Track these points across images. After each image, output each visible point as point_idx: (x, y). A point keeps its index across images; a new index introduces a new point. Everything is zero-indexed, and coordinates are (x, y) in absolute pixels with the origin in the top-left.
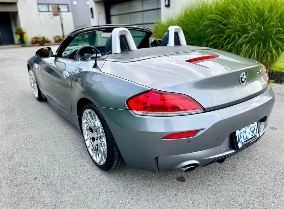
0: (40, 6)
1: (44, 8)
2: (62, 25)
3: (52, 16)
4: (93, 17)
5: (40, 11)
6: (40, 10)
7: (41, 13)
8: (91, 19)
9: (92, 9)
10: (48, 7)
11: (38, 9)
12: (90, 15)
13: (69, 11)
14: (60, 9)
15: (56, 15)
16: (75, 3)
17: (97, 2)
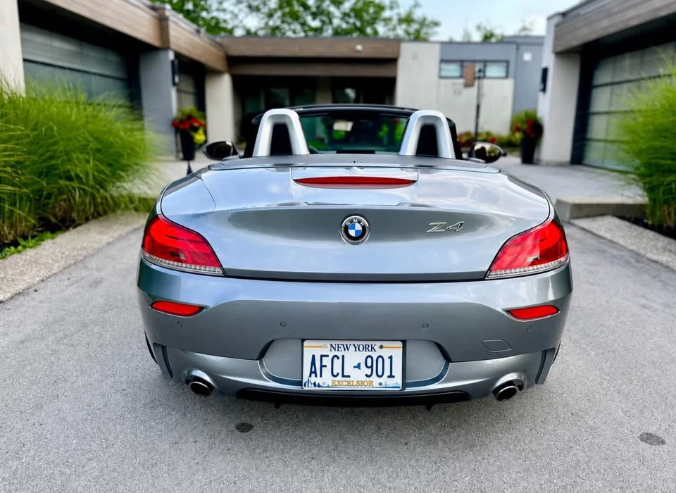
0: (444, 66)
1: (453, 70)
2: (478, 107)
3: (461, 87)
4: (544, 90)
5: (441, 77)
6: (443, 74)
7: (442, 81)
8: (541, 94)
9: (545, 71)
10: (462, 67)
11: (440, 70)
12: (540, 86)
13: (507, 77)
14: (480, 71)
15: (468, 85)
16: (527, 57)
17: (562, 54)
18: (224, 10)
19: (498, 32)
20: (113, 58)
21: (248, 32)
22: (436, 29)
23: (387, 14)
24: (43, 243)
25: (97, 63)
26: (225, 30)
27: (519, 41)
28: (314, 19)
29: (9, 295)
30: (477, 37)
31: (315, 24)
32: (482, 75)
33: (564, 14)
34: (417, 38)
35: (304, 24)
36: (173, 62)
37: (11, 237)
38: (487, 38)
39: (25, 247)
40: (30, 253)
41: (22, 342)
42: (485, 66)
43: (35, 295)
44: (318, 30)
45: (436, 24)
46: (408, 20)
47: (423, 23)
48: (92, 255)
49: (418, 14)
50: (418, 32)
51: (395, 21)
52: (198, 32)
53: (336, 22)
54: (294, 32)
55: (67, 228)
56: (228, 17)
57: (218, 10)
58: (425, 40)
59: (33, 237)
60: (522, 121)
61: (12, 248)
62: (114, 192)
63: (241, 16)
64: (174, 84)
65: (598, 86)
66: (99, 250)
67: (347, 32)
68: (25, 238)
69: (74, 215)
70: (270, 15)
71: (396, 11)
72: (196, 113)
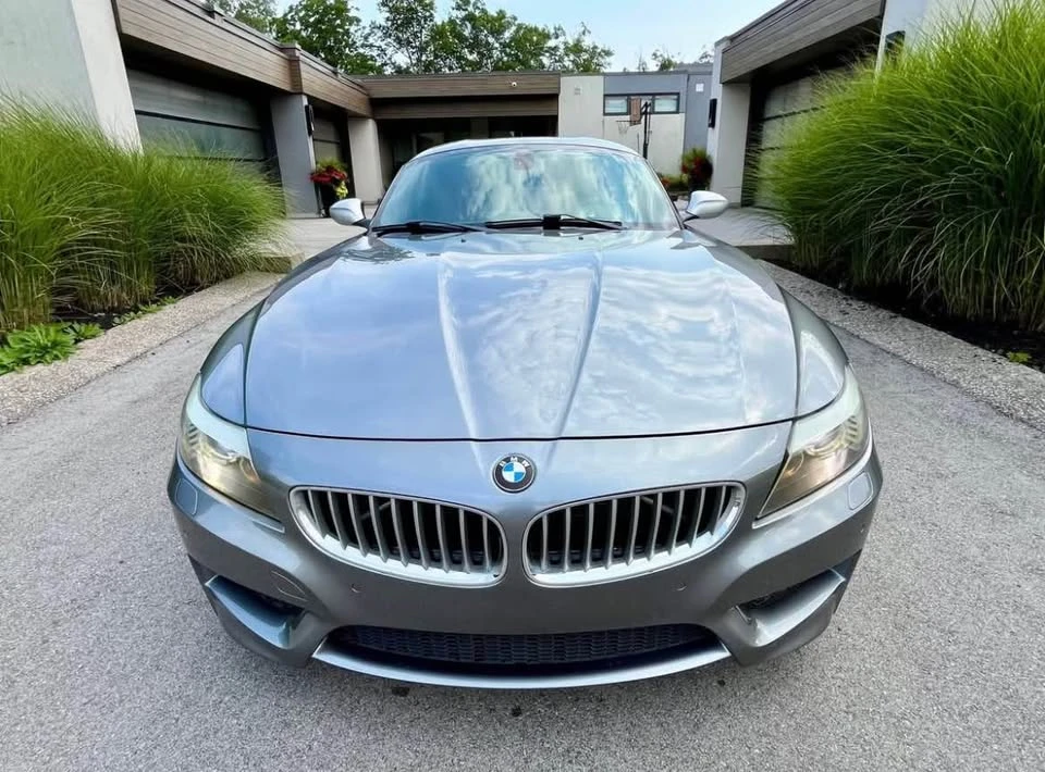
0: (609, 101)
1: (618, 105)
2: (645, 147)
3: (627, 124)
4: (712, 125)
5: (605, 114)
6: (608, 110)
7: (607, 118)
8: (710, 129)
9: (714, 103)
10: (628, 101)
11: (604, 105)
12: (707, 121)
13: (677, 112)
14: (646, 105)
15: (633, 123)
16: (700, 88)
17: (728, 84)
18: (371, 46)
19: (676, 60)
20: (241, 106)
21: (399, 70)
22: (608, 59)
23: (551, 43)
24: (164, 307)
25: (224, 113)
26: (372, 68)
27: (690, 70)
28: (471, 53)
29: (126, 359)
30: (653, 66)
31: (473, 57)
32: (647, 111)
33: (732, 39)
34: (587, 69)
35: (460, 58)
36: (307, 107)
37: (131, 303)
38: (665, 66)
39: (145, 312)
40: (150, 317)
41: (136, 402)
42: (653, 101)
43: (152, 358)
44: (477, 65)
45: (608, 53)
46: (577, 49)
47: (594, 52)
48: (212, 318)
49: (587, 42)
50: (588, 61)
51: (561, 51)
52: (335, 73)
53: (496, 54)
54: (451, 68)
55: (189, 293)
56: (375, 53)
57: (363, 46)
58: (597, 72)
59: (154, 302)
60: (690, 161)
61: (132, 314)
62: (239, 252)
63: (389, 51)
64: (310, 132)
65: (769, 119)
66: (223, 312)
67: (507, 67)
68: (145, 303)
69: (198, 278)
70: (422, 50)
71: (561, 39)
72: (338, 165)
